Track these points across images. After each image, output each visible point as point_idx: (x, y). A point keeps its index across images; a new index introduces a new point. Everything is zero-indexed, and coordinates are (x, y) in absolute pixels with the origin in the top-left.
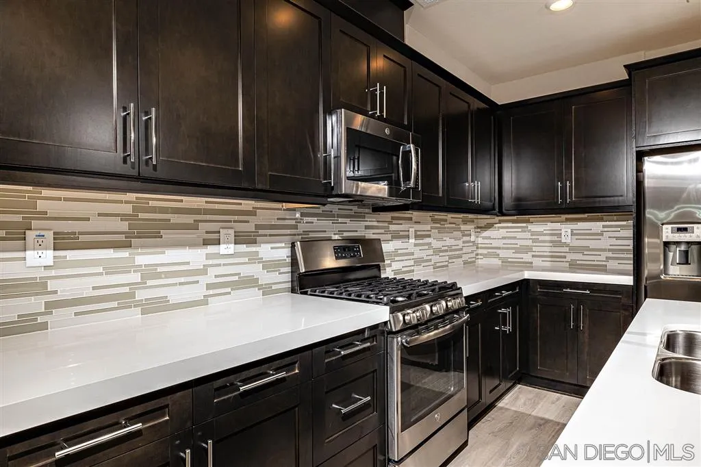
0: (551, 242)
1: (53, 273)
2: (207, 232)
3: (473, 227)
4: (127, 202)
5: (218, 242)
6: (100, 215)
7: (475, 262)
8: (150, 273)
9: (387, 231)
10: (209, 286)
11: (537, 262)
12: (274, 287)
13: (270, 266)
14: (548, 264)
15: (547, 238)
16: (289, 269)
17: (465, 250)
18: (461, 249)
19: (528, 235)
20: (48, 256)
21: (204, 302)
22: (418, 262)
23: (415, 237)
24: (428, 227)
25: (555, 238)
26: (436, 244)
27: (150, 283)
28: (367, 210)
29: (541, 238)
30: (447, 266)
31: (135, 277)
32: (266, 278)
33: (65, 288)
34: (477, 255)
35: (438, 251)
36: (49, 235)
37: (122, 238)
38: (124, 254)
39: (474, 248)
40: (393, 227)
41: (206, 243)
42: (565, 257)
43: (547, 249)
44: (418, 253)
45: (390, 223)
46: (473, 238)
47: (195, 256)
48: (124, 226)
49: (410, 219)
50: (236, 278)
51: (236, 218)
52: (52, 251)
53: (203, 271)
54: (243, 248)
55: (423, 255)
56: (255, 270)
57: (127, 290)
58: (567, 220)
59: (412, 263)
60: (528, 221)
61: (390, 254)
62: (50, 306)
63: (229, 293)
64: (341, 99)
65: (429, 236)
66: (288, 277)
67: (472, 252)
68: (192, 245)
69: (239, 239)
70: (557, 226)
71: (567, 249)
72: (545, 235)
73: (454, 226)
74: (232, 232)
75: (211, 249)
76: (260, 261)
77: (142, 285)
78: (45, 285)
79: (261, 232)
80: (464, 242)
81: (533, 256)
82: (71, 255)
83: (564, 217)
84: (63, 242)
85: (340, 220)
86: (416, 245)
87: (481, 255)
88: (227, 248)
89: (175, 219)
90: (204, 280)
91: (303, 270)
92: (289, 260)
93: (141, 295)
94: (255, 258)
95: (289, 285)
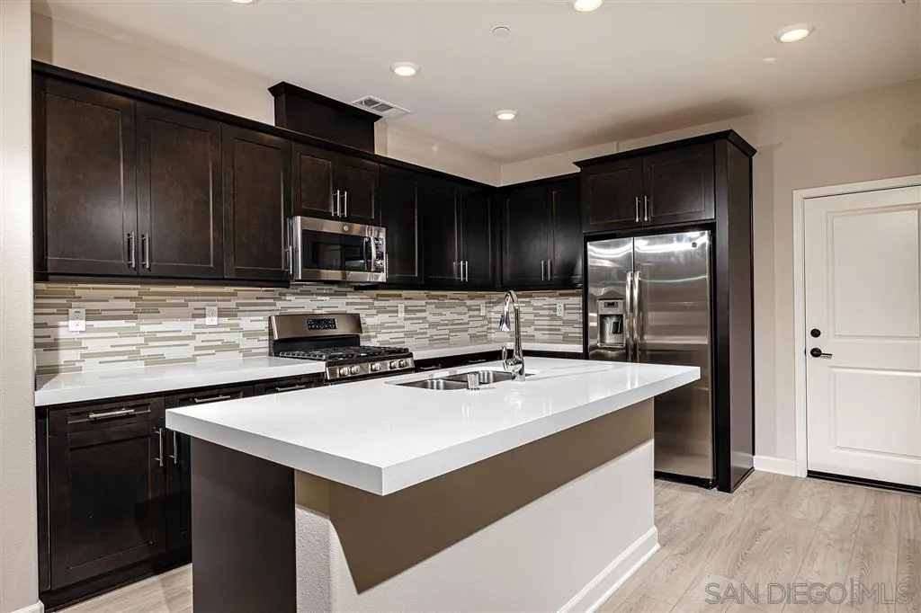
0: (549, 315)
1: (85, 335)
2: (195, 309)
3: (484, 302)
4: (134, 289)
5: (204, 316)
6: (116, 298)
7: (486, 335)
8: (150, 338)
9: (371, 307)
10: (197, 348)
11: (538, 335)
12: (254, 351)
13: (250, 335)
14: (546, 337)
15: (546, 312)
16: (267, 337)
17: (471, 324)
18: (468, 324)
19: (530, 309)
20: (82, 324)
21: (193, 359)
22: (409, 334)
23: (405, 311)
24: (423, 303)
25: (552, 312)
26: (431, 318)
27: (151, 344)
28: (348, 289)
29: (542, 312)
30: (448, 339)
31: (141, 340)
32: (246, 344)
33: (93, 346)
34: (490, 329)
35: (433, 325)
36: (83, 311)
37: (131, 313)
38: (132, 324)
39: (486, 322)
40: (377, 303)
41: (194, 316)
42: (559, 330)
43: (545, 323)
44: (409, 326)
45: (376, 299)
46: (483, 313)
47: (187, 327)
48: (133, 305)
49: (401, 296)
50: (220, 343)
51: (220, 298)
52: (84, 321)
53: (193, 337)
54: (225, 320)
55: (416, 328)
56: (236, 337)
57: (134, 348)
58: (561, 295)
59: (402, 335)
60: (531, 296)
61: (374, 327)
62: (84, 357)
63: (214, 354)
64: (303, 207)
65: (424, 311)
66: (266, 344)
67: (482, 326)
68: (183, 318)
69: (222, 313)
70: (553, 300)
71: (560, 323)
72: (544, 309)
73: (457, 301)
74: (216, 309)
75: (199, 321)
76: (241, 330)
77: (145, 345)
78: (80, 343)
79: (241, 308)
80: (470, 317)
81: (536, 330)
82: (96, 324)
83: (559, 292)
84: (91, 315)
85: (319, 298)
86: (405, 319)
87: (494, 328)
88: (211, 320)
89: (170, 300)
90: (193, 344)
91: (276, 338)
92: (267, 330)
93: (144, 352)
94: (235, 328)
95: (267, 350)
